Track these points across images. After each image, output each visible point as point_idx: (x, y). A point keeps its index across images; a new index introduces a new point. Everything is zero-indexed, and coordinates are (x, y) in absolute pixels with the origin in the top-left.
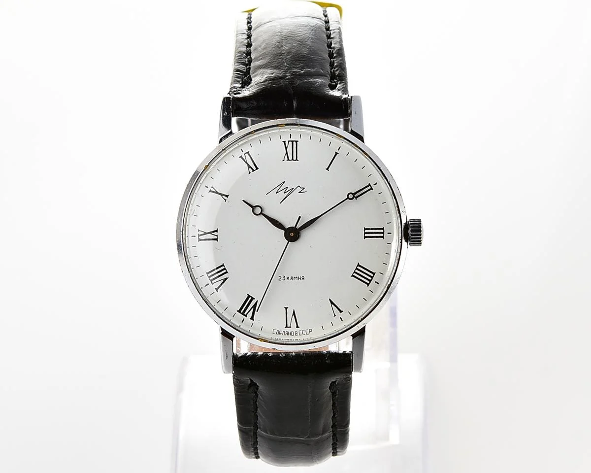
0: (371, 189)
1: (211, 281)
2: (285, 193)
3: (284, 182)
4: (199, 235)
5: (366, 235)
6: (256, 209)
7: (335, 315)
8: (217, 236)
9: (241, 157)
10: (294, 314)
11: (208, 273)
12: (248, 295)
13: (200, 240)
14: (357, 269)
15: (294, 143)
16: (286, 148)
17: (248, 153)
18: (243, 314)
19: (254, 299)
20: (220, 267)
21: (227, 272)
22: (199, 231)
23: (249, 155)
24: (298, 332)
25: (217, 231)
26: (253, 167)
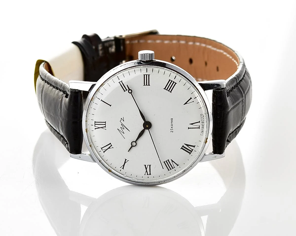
0: (122, 81)
1: (173, 168)
2: (124, 129)
3: (118, 129)
4: (148, 174)
5: (148, 85)
6: (134, 144)
7: (193, 102)
8: (148, 165)
9: (104, 152)
10: (192, 124)
11: (169, 170)
12: (181, 149)
13: (150, 174)
14: (167, 90)
15: (96, 123)
16: (99, 128)
17: (102, 148)
18: (191, 151)
19: (183, 145)
20: (165, 163)
21: (168, 160)
22: (145, 175)
23: (103, 148)
24: (202, 122)
25: (145, 165)
26: (110, 146)
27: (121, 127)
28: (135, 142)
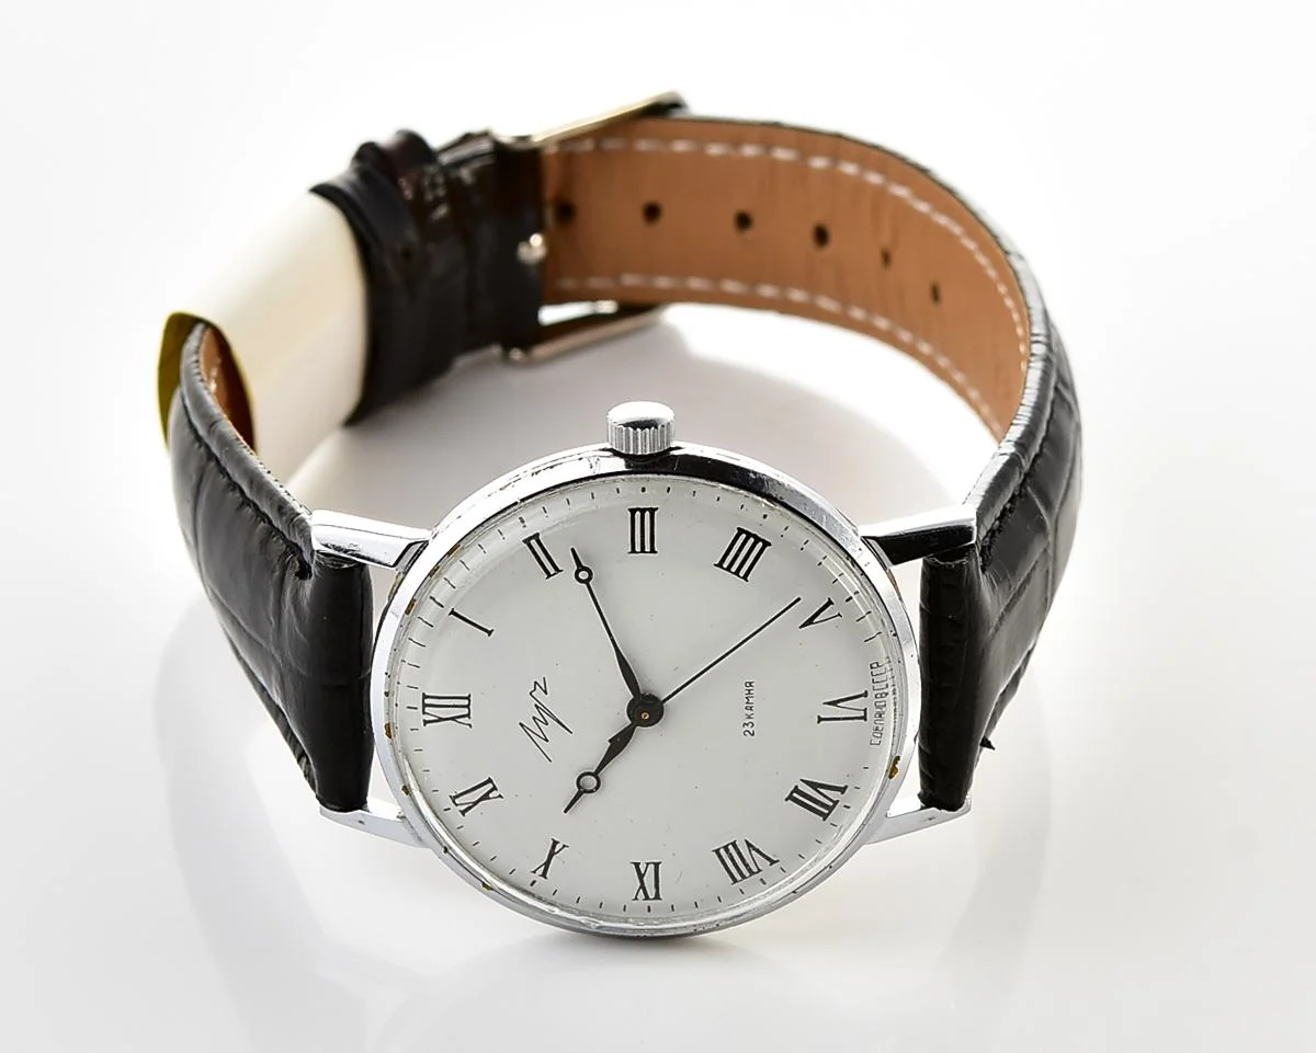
0: (536, 536)
1: (752, 873)
2: (547, 724)
3: (521, 725)
4: (647, 898)
5: (647, 549)
6: (587, 785)
7: (839, 615)
8: (648, 864)
9: (463, 812)
10: (834, 703)
11: (735, 881)
12: (787, 800)
13: (657, 897)
14: (728, 569)
15: (427, 701)
16: (440, 720)
17: (453, 798)
18: (831, 809)
19: (796, 787)
20: (720, 856)
21: (734, 844)
22: (636, 899)
23: (457, 796)
24: (876, 692)
25: (637, 865)
26: (487, 790)
27: (534, 718)
28: (595, 774)
